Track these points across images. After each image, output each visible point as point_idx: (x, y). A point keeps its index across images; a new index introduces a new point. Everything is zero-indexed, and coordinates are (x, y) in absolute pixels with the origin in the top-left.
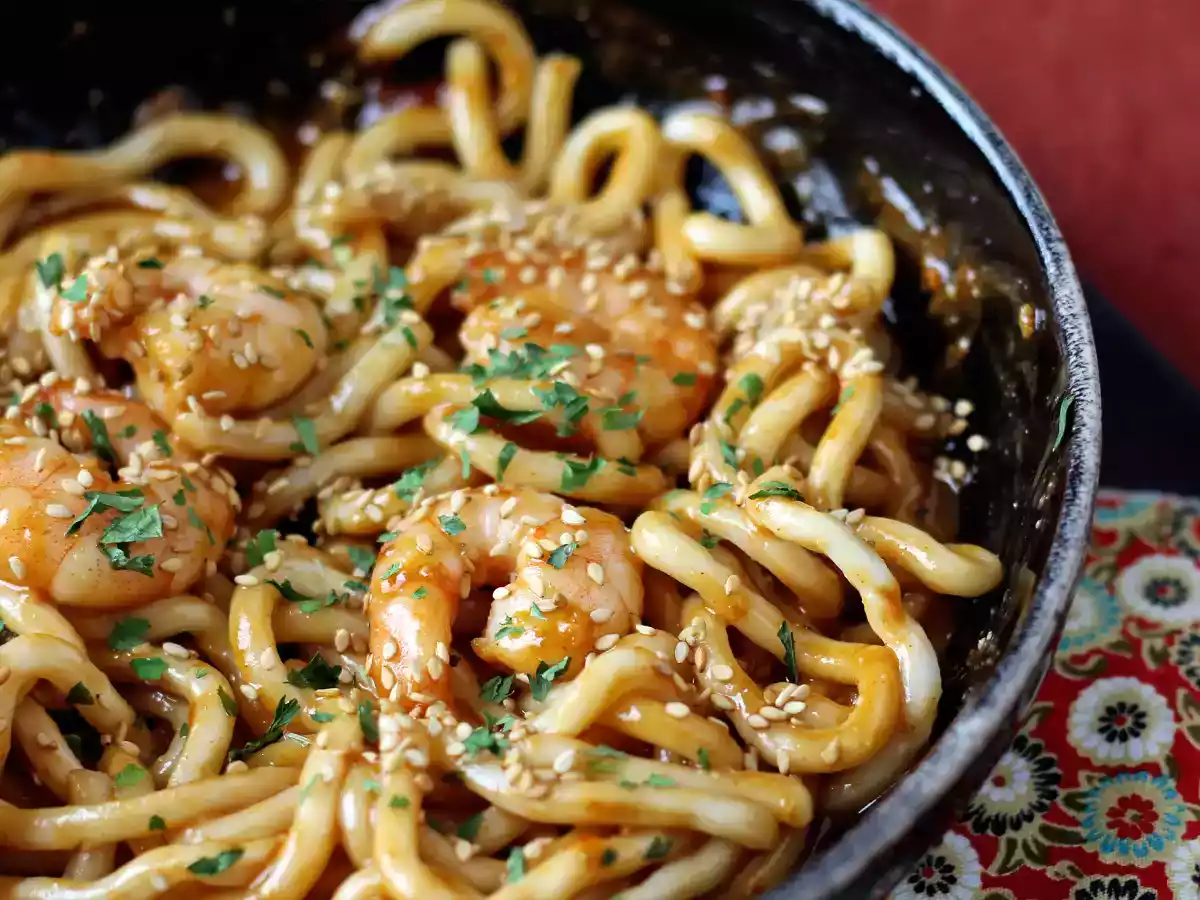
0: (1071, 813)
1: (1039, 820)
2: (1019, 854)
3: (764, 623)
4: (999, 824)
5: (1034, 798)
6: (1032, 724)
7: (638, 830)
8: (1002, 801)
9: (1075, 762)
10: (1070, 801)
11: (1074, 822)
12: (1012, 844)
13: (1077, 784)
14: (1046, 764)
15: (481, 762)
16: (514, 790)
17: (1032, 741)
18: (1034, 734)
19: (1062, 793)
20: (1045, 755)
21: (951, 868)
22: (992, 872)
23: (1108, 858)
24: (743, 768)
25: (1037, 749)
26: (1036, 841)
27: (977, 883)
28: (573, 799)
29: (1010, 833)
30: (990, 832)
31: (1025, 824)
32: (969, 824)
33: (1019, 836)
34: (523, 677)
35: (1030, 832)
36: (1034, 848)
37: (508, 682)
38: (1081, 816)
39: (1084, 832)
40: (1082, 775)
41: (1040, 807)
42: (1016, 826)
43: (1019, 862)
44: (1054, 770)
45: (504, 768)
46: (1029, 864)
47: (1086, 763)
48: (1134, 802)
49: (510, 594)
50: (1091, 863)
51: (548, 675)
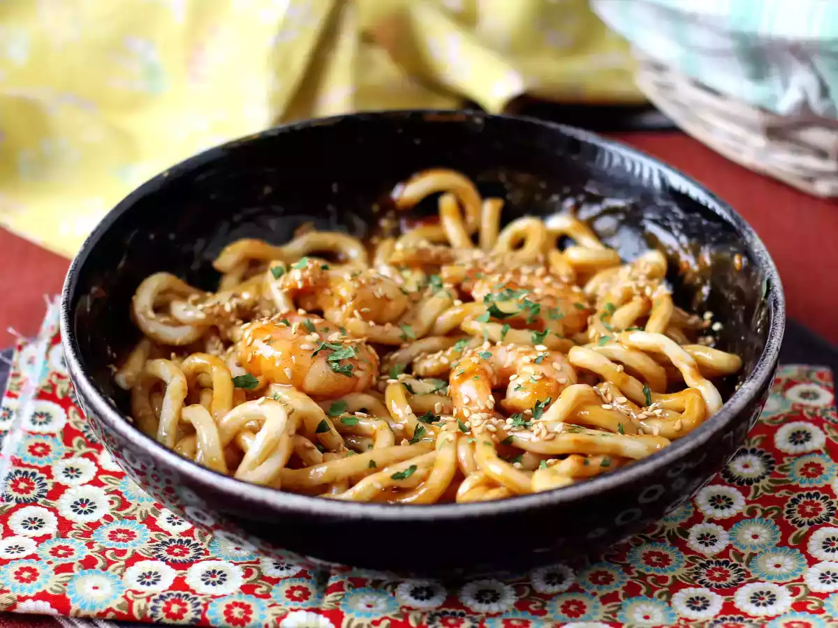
0: (782, 473)
1: (768, 478)
2: (761, 491)
3: (635, 387)
4: (750, 482)
5: (764, 470)
6: (758, 443)
7: (596, 455)
8: (748, 474)
9: (780, 455)
10: (781, 469)
11: (784, 476)
12: (757, 489)
13: (783, 462)
14: (767, 457)
15: (520, 431)
16: (538, 439)
17: (758, 450)
18: (760, 447)
19: (777, 467)
20: (765, 454)
21: (729, 499)
22: (750, 498)
23: (803, 486)
24: (638, 434)
25: (761, 453)
26: (768, 485)
27: (743, 503)
28: (566, 440)
29: (755, 484)
30: (745, 485)
31: (762, 480)
32: (735, 483)
33: (760, 485)
34: (528, 411)
35: (764, 482)
36: (767, 488)
37: (521, 415)
38: (787, 474)
39: (791, 479)
40: (785, 459)
41: (768, 473)
42: (758, 480)
43: (761, 494)
44: (771, 459)
45: (532, 431)
46: (766, 494)
47: (786, 455)
48: (812, 464)
49: (518, 376)
50: (796, 489)
51: (542, 405)
